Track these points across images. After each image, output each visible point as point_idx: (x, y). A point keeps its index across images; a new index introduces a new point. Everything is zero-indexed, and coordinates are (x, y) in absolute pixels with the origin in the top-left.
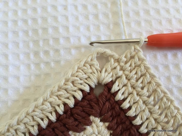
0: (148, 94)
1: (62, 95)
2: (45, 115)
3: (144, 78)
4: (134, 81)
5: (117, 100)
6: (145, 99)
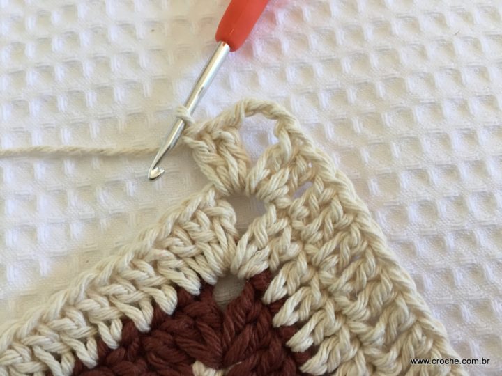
0: (368, 314)
1: (120, 294)
2: (65, 344)
3: (359, 267)
4: (332, 274)
5: (278, 326)
6: (359, 328)
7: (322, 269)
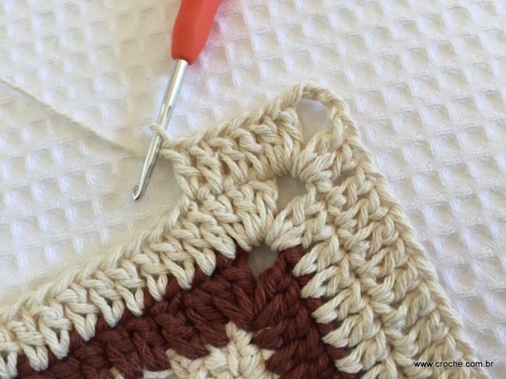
0: (392, 297)
1: (170, 252)
2: (118, 292)
3: (389, 253)
4: (362, 257)
5: (306, 297)
6: (383, 309)
7: (354, 252)
